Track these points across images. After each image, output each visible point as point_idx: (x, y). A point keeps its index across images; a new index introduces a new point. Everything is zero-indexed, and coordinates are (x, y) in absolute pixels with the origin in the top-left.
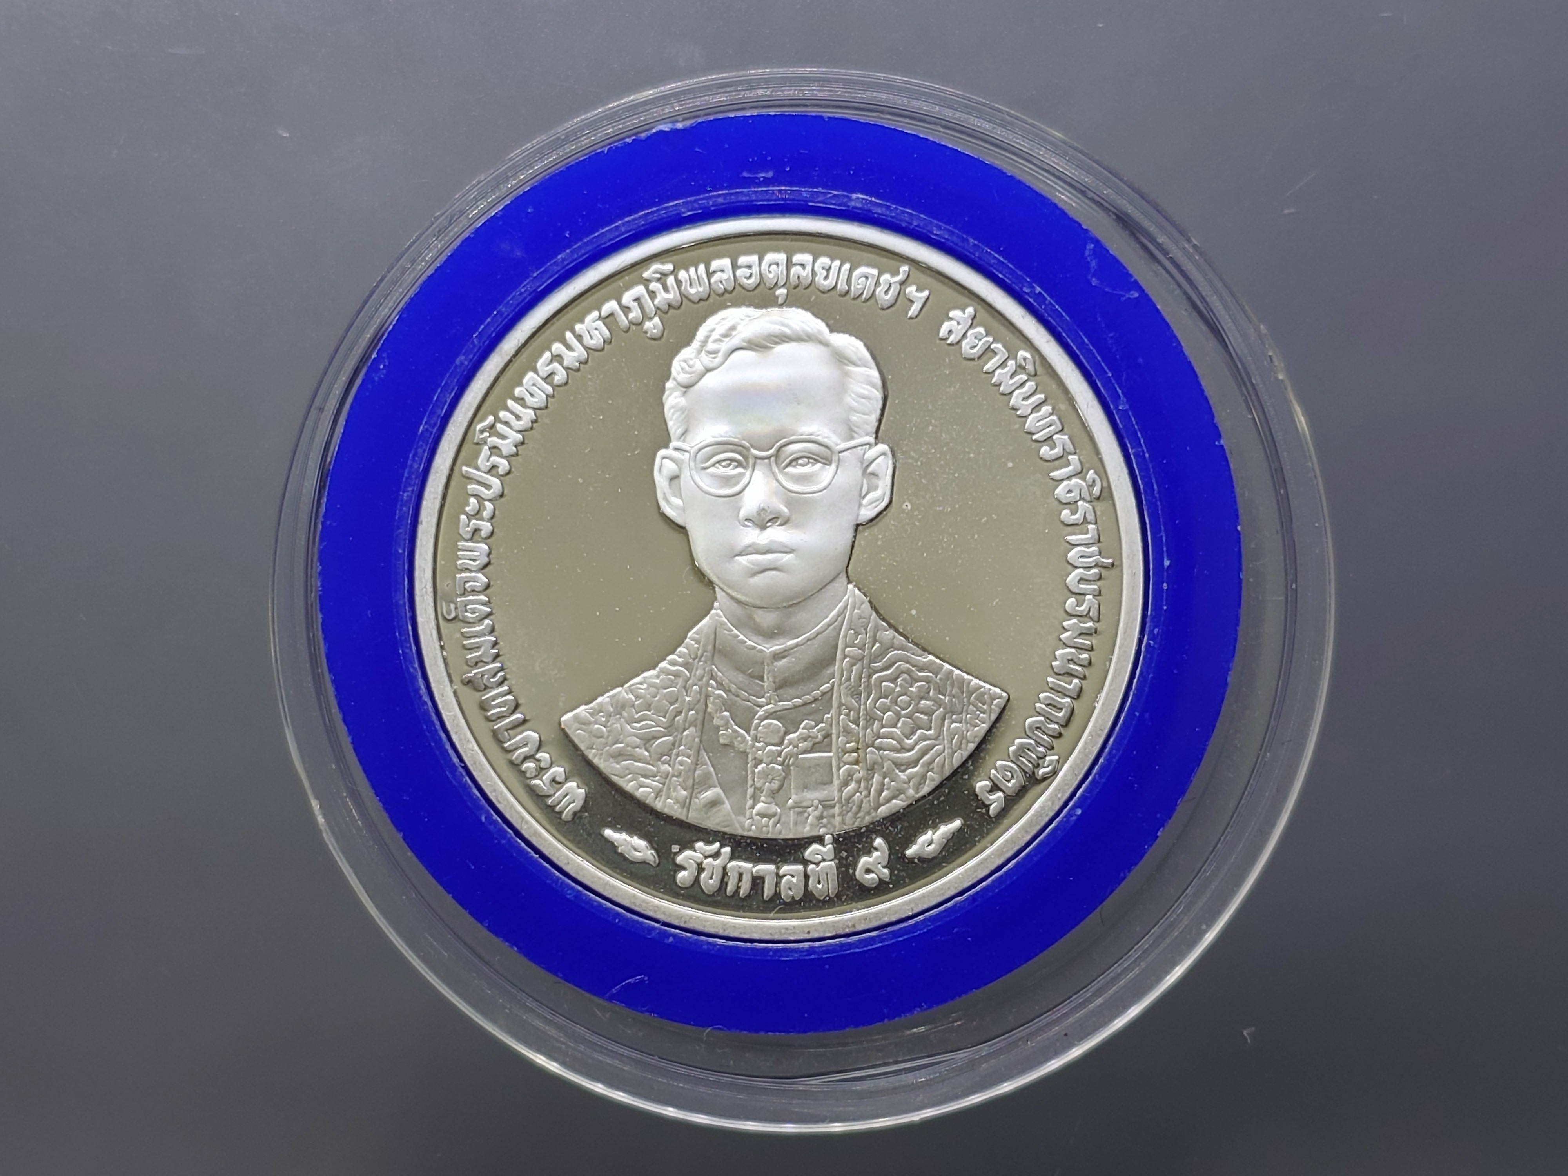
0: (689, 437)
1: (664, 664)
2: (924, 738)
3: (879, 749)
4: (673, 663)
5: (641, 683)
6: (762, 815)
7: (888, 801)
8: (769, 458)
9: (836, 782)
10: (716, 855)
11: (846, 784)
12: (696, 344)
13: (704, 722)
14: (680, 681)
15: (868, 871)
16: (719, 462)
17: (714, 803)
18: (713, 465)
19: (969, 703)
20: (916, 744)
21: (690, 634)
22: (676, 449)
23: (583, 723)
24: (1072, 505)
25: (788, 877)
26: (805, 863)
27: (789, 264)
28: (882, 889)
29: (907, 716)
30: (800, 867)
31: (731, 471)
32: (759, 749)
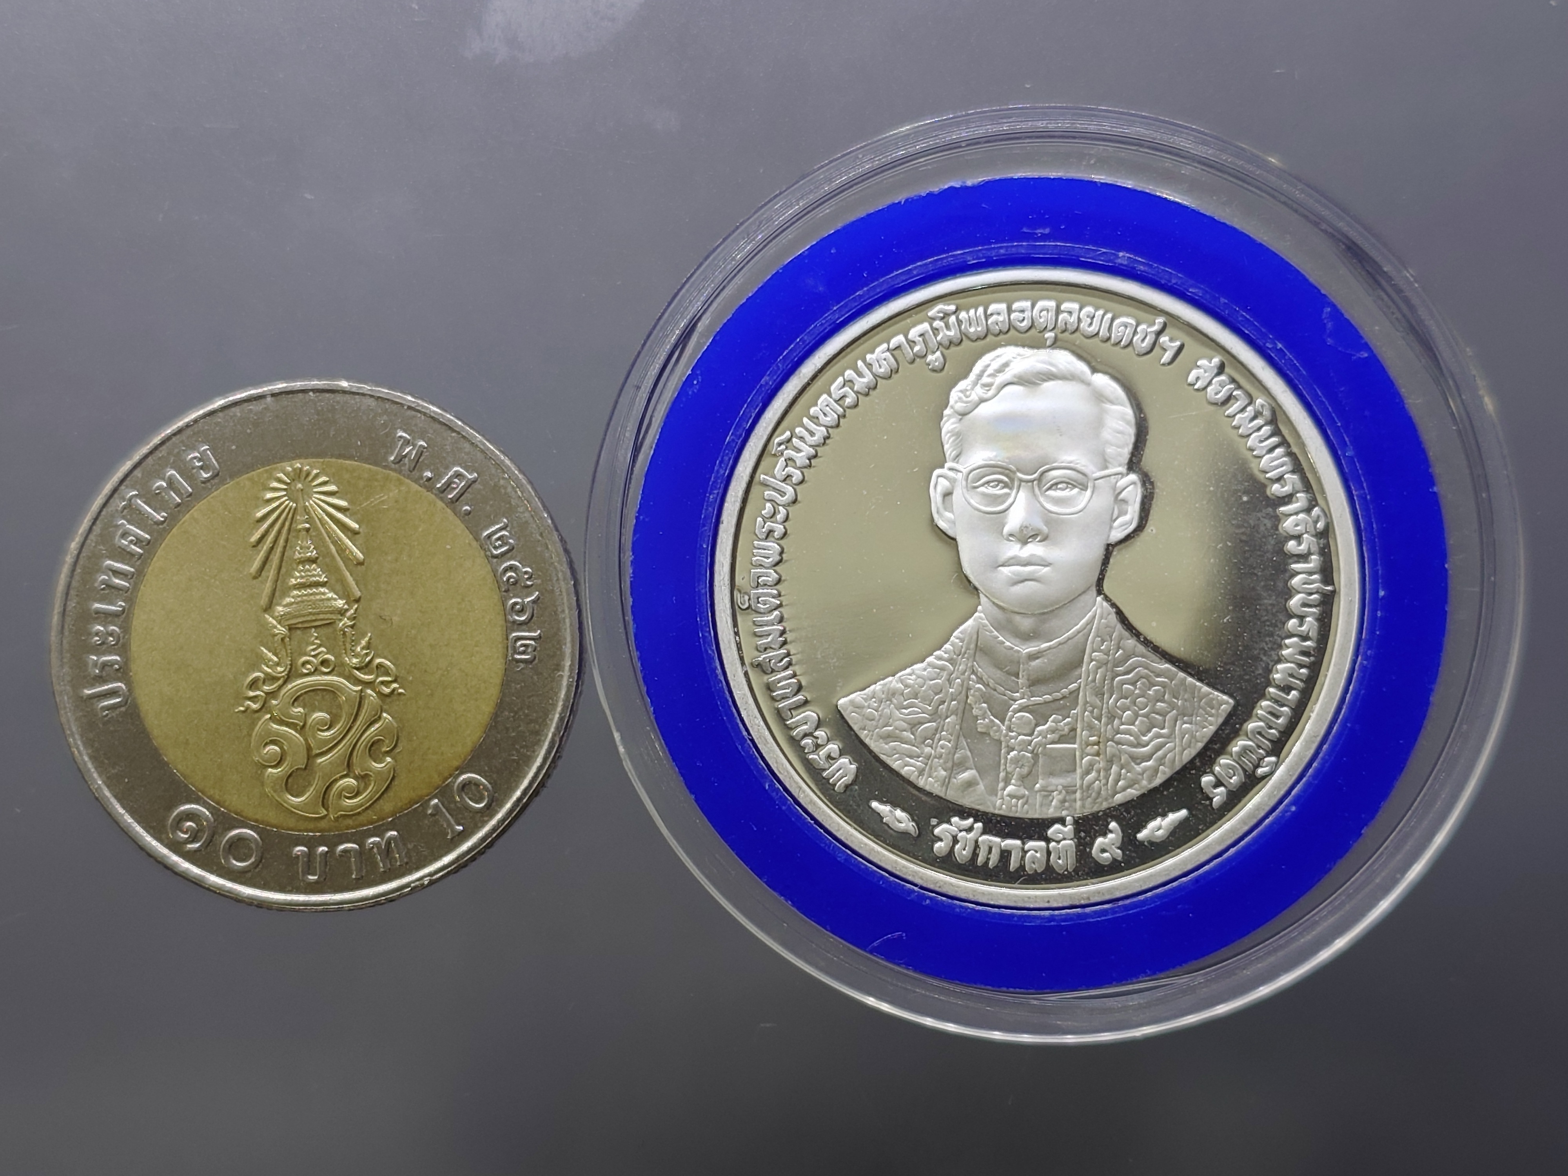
0: (962, 459)
1: (931, 659)
2: (1158, 736)
3: (1118, 743)
4: (939, 658)
5: (910, 675)
6: (1011, 796)
7: (1124, 789)
8: (1032, 481)
9: (1079, 771)
10: (970, 829)
11: (1088, 772)
12: (972, 376)
13: (965, 711)
14: (945, 674)
15: (1103, 851)
16: (988, 483)
17: (970, 784)
18: (983, 485)
19: (1200, 707)
20: (1151, 740)
21: (954, 634)
22: (951, 469)
23: (857, 707)
24: (1298, 538)
25: (1032, 852)
26: (1048, 840)
27: (1058, 311)
28: (1114, 868)
29: (1144, 716)
30: (1043, 844)
31: (998, 491)
32: (1012, 738)
